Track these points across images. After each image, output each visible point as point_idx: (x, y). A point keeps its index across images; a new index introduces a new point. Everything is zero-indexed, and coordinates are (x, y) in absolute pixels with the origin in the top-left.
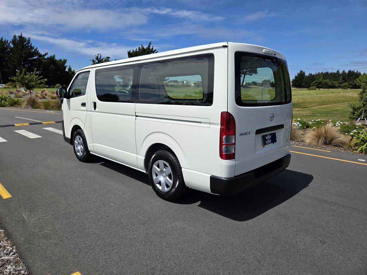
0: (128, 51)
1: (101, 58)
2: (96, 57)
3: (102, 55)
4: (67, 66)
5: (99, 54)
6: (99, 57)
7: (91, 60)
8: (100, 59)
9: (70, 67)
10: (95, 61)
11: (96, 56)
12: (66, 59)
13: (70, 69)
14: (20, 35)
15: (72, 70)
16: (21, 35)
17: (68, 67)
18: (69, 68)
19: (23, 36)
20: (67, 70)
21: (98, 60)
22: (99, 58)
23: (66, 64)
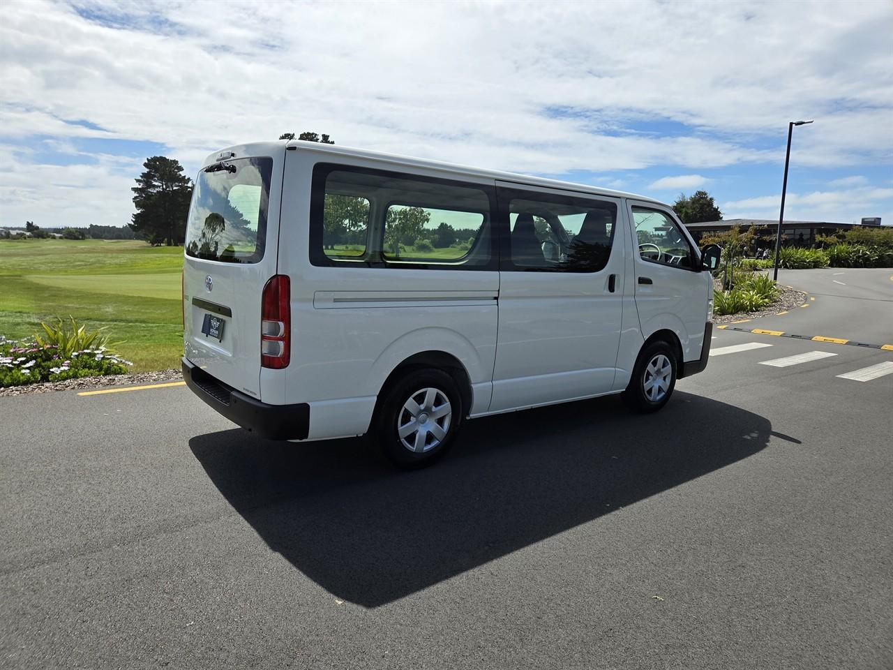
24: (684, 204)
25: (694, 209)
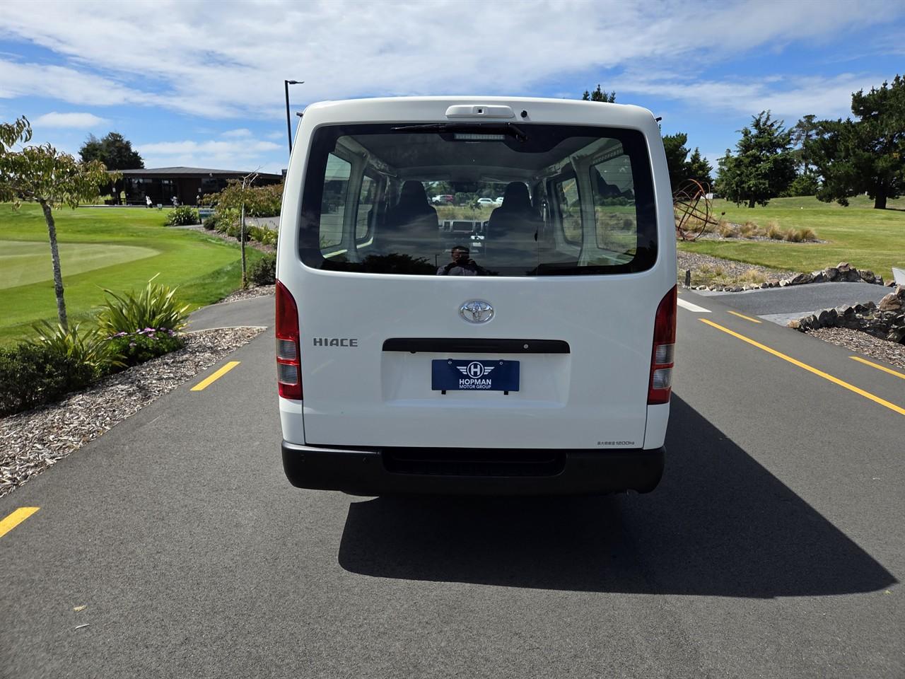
0: (855, 93)
1: (769, 123)
2: (754, 120)
3: (771, 113)
4: (689, 151)
5: (764, 112)
6: (763, 120)
7: (739, 131)
8: (765, 124)
9: (697, 151)
10: (750, 132)
11: (754, 118)
12: (686, 135)
13: (695, 158)
14: (596, 90)
15: (702, 159)
16: (599, 89)
17: (692, 153)
18: (694, 153)
19: (602, 91)
20: (688, 159)
21: (760, 129)
22: (761, 124)
23: (686, 146)
24: (97, 147)
25: (110, 152)
